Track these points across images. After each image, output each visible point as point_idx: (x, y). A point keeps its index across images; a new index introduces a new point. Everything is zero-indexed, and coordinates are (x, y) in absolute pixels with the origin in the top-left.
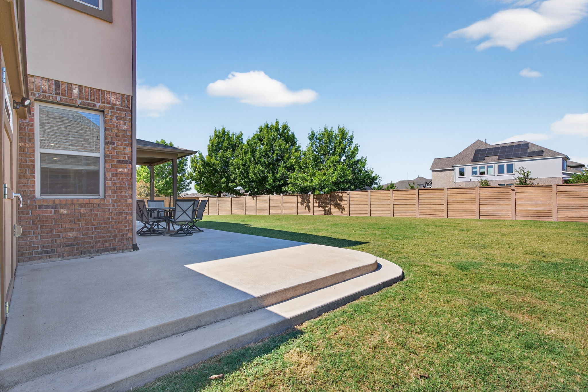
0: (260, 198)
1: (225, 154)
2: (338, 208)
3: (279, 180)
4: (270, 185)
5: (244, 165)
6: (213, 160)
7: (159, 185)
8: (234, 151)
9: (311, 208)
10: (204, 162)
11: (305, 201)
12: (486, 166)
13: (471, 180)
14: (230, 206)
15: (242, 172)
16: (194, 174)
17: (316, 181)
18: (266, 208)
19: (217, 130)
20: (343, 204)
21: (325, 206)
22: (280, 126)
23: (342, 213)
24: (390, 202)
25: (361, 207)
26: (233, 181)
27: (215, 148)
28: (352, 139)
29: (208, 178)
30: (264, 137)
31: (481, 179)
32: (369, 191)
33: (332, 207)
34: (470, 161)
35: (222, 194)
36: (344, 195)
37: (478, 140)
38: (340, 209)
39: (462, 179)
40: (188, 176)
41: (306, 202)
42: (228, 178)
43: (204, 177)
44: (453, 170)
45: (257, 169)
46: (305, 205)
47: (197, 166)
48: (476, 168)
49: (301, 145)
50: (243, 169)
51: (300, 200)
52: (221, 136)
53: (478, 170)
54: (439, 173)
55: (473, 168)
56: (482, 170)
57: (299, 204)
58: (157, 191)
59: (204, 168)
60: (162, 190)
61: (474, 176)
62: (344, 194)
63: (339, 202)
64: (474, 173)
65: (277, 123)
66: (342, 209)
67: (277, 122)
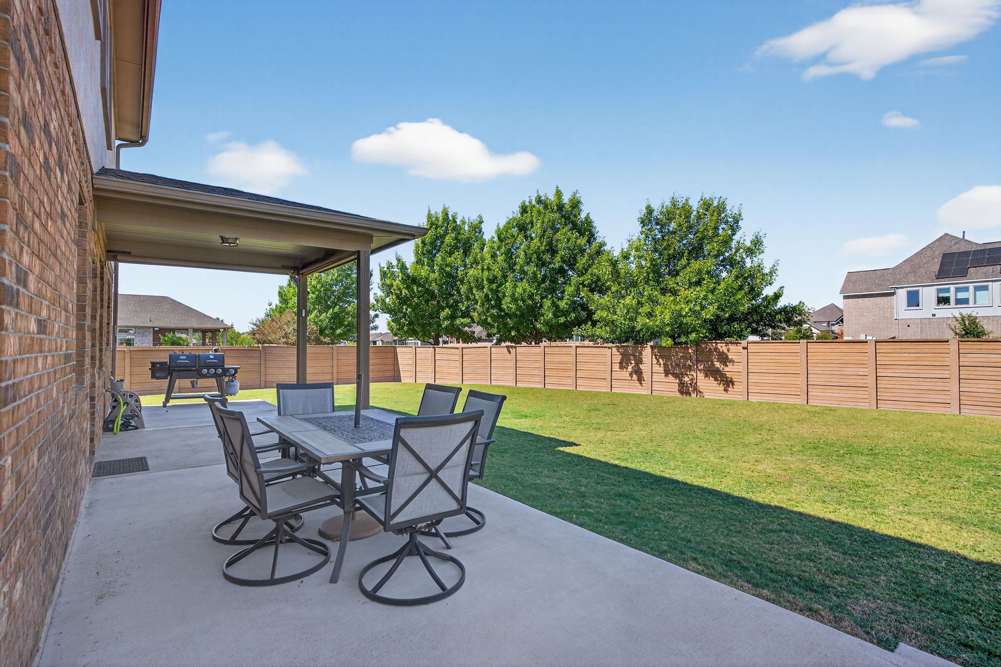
0: (524, 350)
1: (449, 260)
2: (716, 380)
3: (565, 313)
4: (546, 323)
5: (491, 281)
6: (424, 272)
7: (321, 321)
8: (466, 253)
9: (646, 375)
10: (408, 276)
11: (630, 359)
12: (971, 287)
13: (934, 315)
14: (458, 364)
15: (487, 296)
16: (387, 300)
17: (664, 316)
18: (536, 372)
19: (433, 212)
20: (729, 370)
21: (682, 374)
22: (566, 199)
23: (726, 390)
24: (870, 370)
25: (781, 379)
26: (466, 314)
27: (429, 247)
28: (737, 222)
29: (415, 308)
30: (532, 223)
31: (961, 314)
32: (805, 341)
33: (701, 376)
34: (933, 276)
35: (441, 340)
36: (734, 351)
37: (946, 235)
38: (721, 381)
39: (914, 314)
40: (375, 303)
41: (633, 362)
42: (454, 307)
43: (408, 306)
44: (893, 294)
45: (519, 290)
46: (630, 368)
47: (395, 284)
48: (948, 290)
49: (606, 240)
50: (491, 290)
51: (618, 358)
52: (440, 223)
53: (952, 295)
54: (860, 300)
55: (939, 291)
56: (961, 295)
57: (616, 367)
58: (317, 330)
59: (408, 288)
60: (325, 328)
61: (941, 306)
62: (732, 347)
63: (717, 364)
64: (943, 301)
65: (559, 194)
66: (728, 383)
67: (557, 192)
